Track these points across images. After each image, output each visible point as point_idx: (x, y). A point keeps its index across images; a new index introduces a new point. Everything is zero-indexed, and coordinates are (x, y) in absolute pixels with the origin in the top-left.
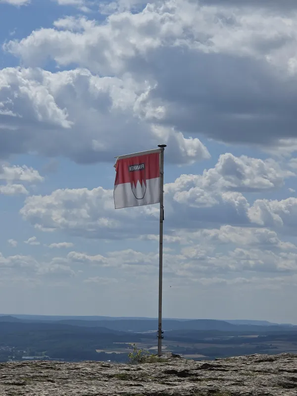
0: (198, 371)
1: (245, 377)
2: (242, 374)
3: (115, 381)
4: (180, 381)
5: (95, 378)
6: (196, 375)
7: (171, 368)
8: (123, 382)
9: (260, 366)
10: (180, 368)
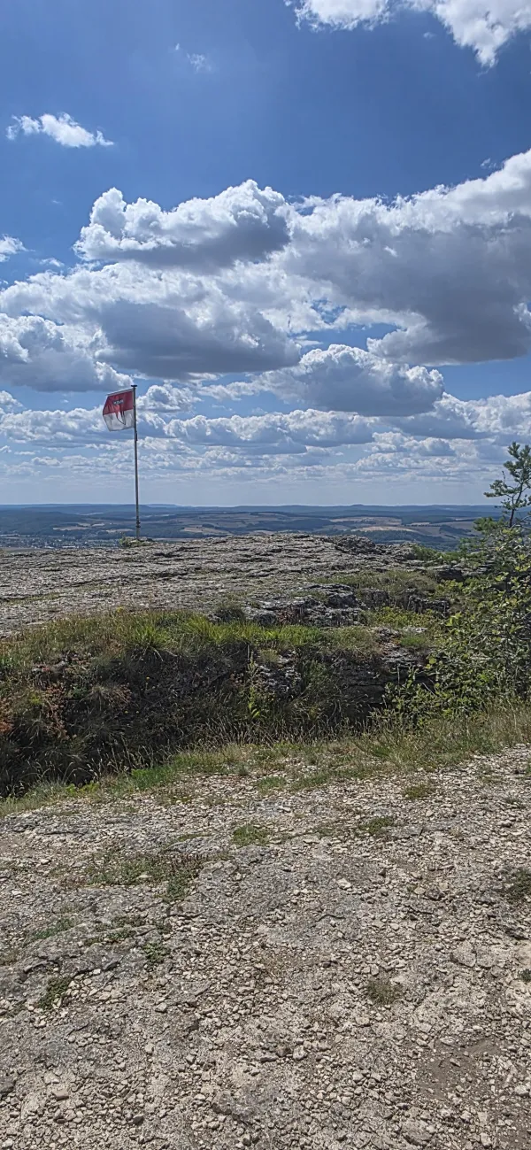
0: (178, 553)
1: (213, 556)
2: (209, 554)
3: (121, 565)
4: (168, 561)
5: (107, 562)
6: (178, 556)
7: (159, 551)
8: (129, 564)
9: (218, 547)
10: (165, 552)
